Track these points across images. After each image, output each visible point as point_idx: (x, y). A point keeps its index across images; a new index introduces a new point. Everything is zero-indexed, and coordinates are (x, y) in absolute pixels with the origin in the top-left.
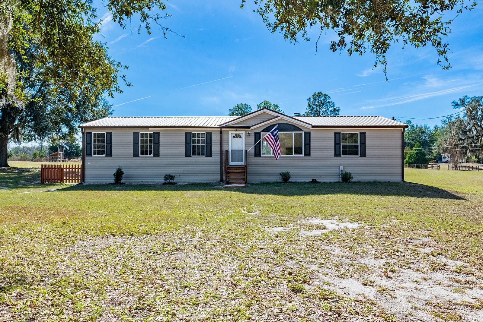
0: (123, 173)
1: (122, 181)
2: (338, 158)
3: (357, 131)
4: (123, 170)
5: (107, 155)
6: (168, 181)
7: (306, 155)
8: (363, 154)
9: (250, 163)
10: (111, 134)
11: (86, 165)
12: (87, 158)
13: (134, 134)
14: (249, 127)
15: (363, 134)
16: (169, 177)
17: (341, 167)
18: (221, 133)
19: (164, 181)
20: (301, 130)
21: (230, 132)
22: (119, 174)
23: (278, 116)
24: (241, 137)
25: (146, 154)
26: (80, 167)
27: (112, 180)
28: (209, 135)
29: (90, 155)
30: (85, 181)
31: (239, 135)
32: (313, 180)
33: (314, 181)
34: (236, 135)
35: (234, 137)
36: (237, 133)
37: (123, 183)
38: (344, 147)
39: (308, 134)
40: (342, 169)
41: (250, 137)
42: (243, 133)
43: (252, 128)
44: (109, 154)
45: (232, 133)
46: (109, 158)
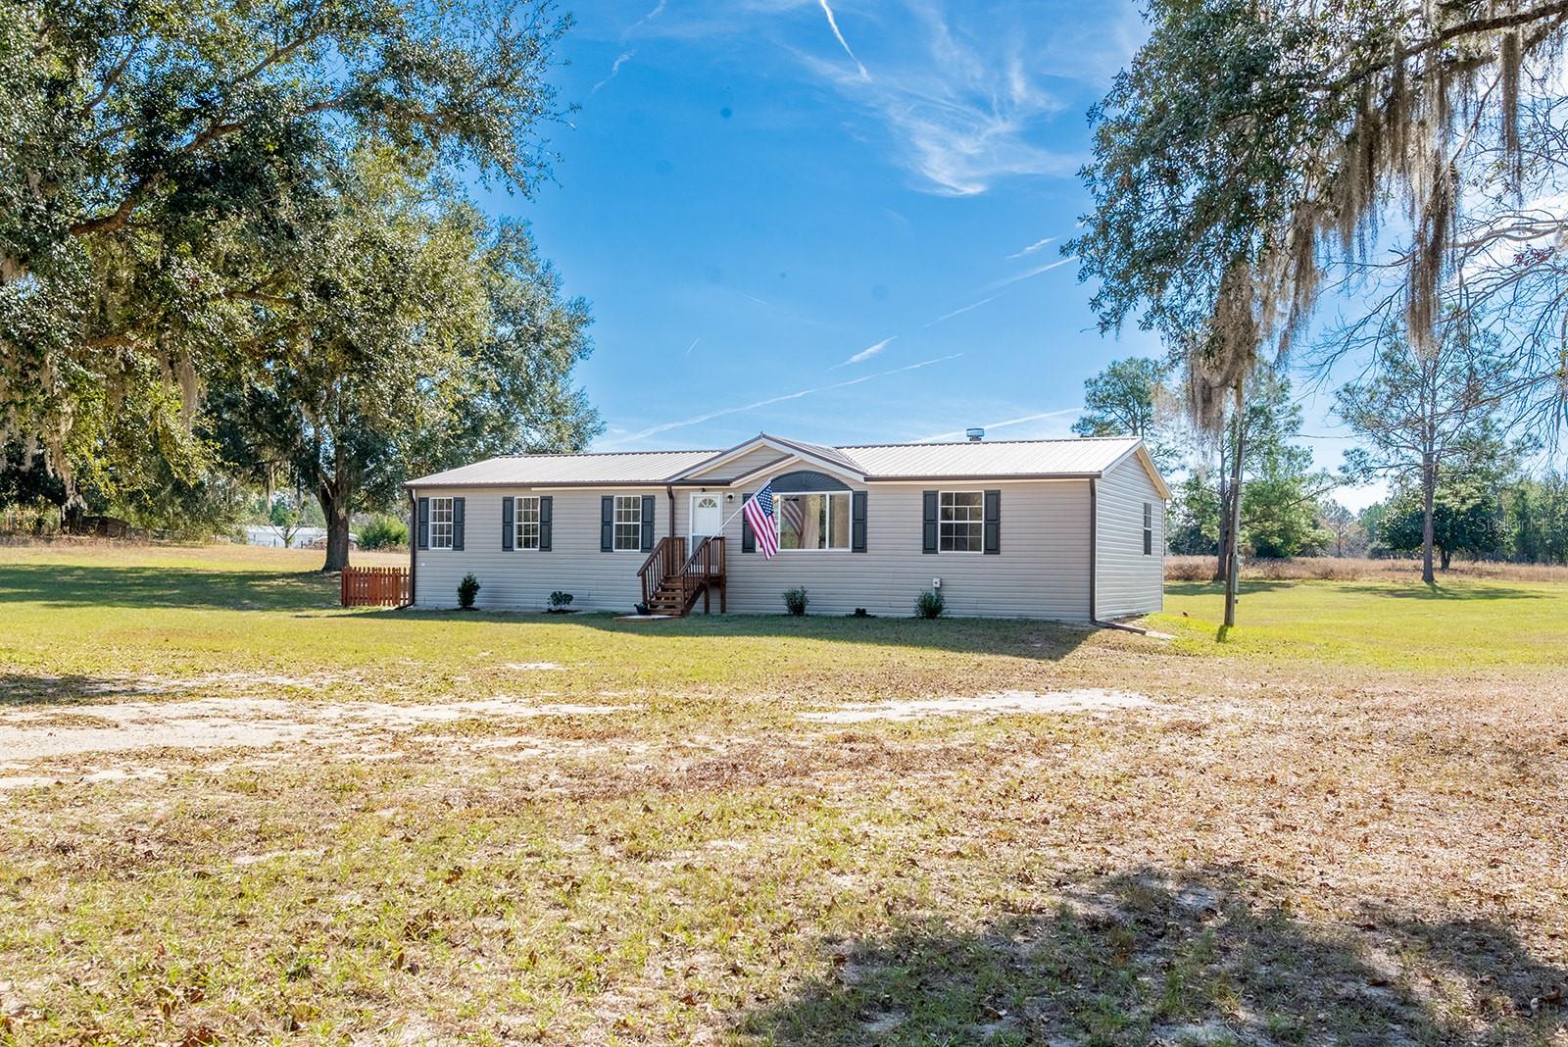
0: (478, 587)
1: (475, 605)
2: (930, 557)
3: (978, 488)
4: (478, 580)
5: (456, 548)
6: (558, 607)
7: (856, 549)
8: (993, 548)
9: (733, 568)
10: (463, 500)
11: (417, 569)
12: (420, 553)
13: (505, 500)
14: (727, 483)
15: (993, 498)
16: (560, 598)
17: (935, 580)
18: (671, 496)
19: (546, 606)
20: (846, 487)
21: (692, 495)
22: (468, 590)
23: (792, 455)
24: (715, 505)
25: (527, 545)
26: (407, 573)
27: (453, 601)
28: (649, 501)
29: (425, 547)
30: (417, 603)
31: (711, 501)
32: (858, 610)
33: (861, 613)
34: (705, 501)
35: (701, 506)
36: (706, 495)
37: (474, 609)
38: (946, 529)
39: (861, 498)
40: (938, 586)
41: (733, 505)
42: (717, 496)
43: (733, 485)
44: (459, 546)
45: (696, 496)
46: (459, 553)
